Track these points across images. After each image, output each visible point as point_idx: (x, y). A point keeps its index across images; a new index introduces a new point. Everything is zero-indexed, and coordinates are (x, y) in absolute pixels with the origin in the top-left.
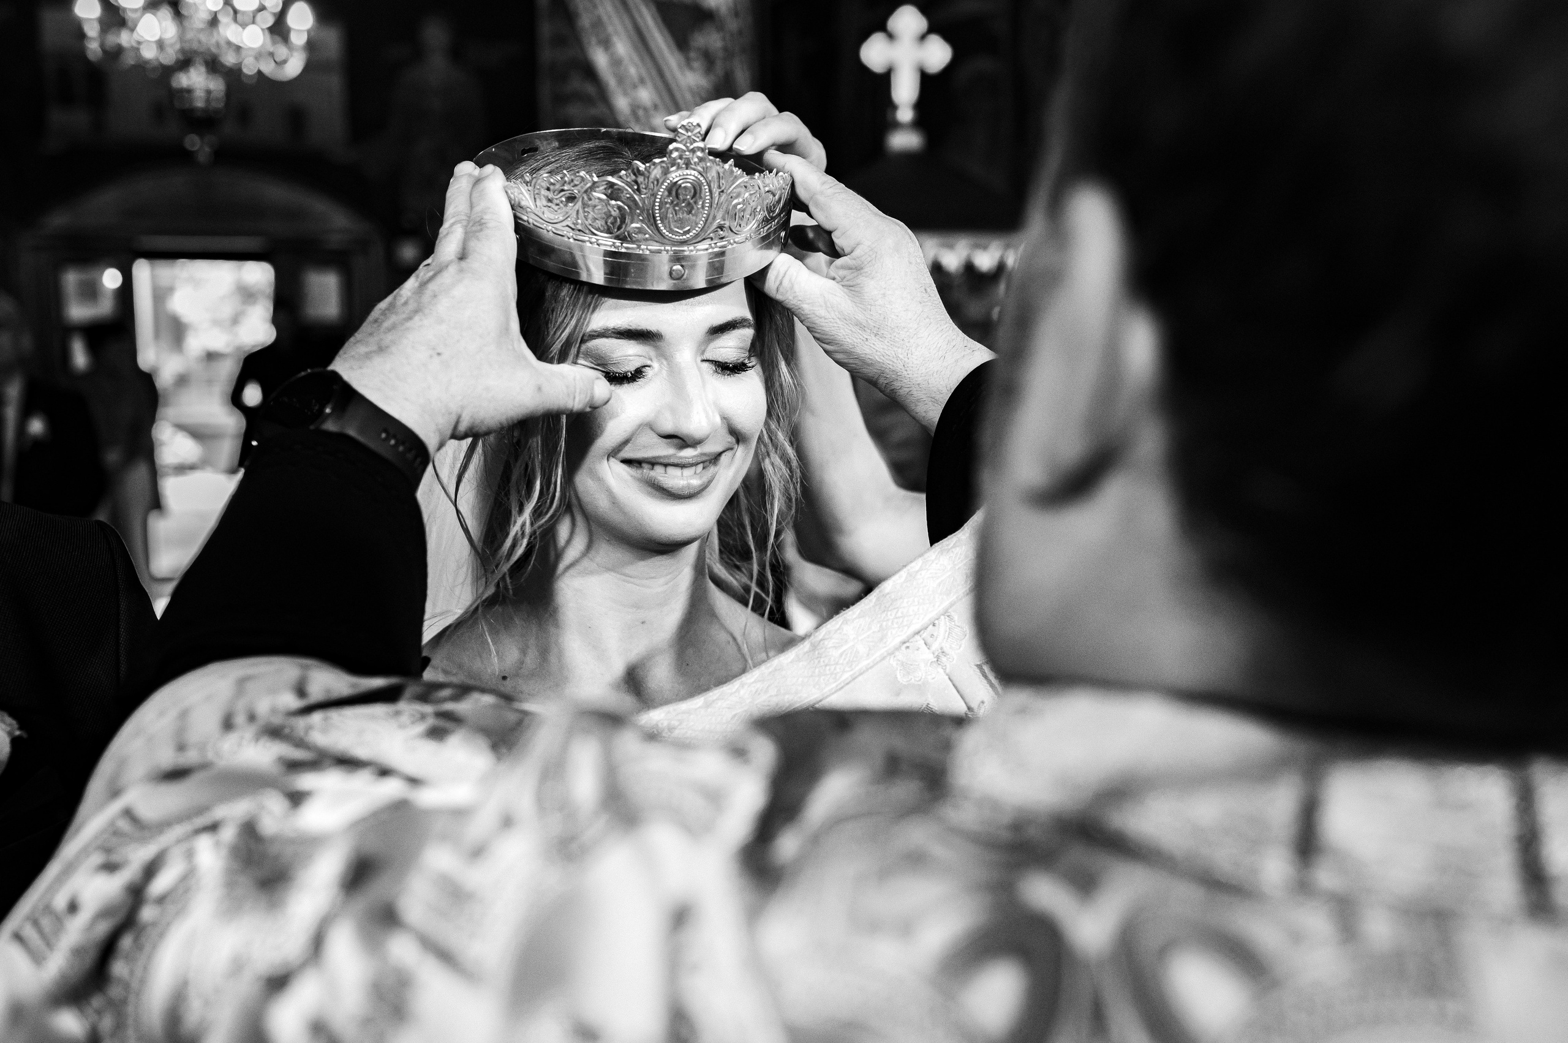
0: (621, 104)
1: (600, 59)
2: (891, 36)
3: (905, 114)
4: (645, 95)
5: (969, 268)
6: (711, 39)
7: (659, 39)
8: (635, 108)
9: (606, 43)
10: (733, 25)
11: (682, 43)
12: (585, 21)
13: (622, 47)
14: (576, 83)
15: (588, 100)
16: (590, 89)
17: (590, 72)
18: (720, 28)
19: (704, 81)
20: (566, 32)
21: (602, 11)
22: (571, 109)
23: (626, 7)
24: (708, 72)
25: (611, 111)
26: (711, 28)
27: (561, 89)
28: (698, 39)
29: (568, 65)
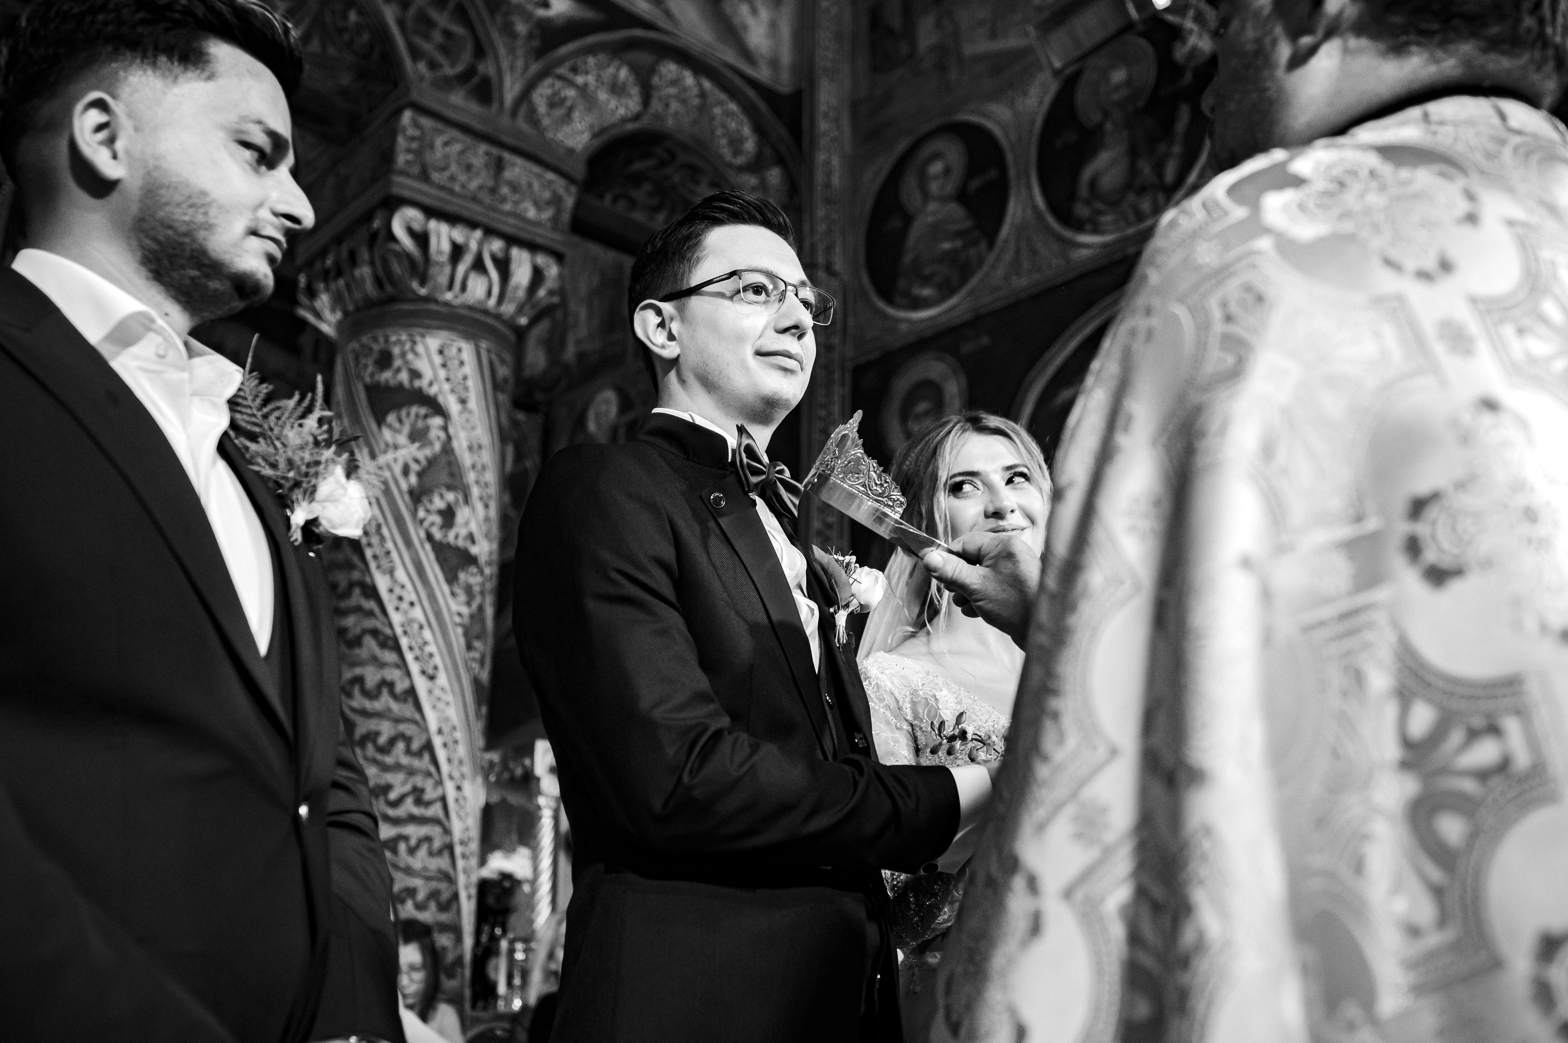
0: (396, 618)
1: (382, 583)
4: (417, 613)
6: (470, 577)
7: (434, 571)
8: (408, 623)
9: (391, 572)
10: (487, 571)
11: (451, 578)
12: (368, 553)
14: (357, 598)
15: (370, 614)
16: (371, 605)
17: (372, 592)
18: (482, 572)
19: (465, 610)
20: (355, 559)
21: (390, 545)
22: (350, 621)
23: (409, 543)
24: (468, 604)
25: (391, 625)
26: (474, 570)
27: (343, 604)
28: (462, 576)
29: (352, 585)
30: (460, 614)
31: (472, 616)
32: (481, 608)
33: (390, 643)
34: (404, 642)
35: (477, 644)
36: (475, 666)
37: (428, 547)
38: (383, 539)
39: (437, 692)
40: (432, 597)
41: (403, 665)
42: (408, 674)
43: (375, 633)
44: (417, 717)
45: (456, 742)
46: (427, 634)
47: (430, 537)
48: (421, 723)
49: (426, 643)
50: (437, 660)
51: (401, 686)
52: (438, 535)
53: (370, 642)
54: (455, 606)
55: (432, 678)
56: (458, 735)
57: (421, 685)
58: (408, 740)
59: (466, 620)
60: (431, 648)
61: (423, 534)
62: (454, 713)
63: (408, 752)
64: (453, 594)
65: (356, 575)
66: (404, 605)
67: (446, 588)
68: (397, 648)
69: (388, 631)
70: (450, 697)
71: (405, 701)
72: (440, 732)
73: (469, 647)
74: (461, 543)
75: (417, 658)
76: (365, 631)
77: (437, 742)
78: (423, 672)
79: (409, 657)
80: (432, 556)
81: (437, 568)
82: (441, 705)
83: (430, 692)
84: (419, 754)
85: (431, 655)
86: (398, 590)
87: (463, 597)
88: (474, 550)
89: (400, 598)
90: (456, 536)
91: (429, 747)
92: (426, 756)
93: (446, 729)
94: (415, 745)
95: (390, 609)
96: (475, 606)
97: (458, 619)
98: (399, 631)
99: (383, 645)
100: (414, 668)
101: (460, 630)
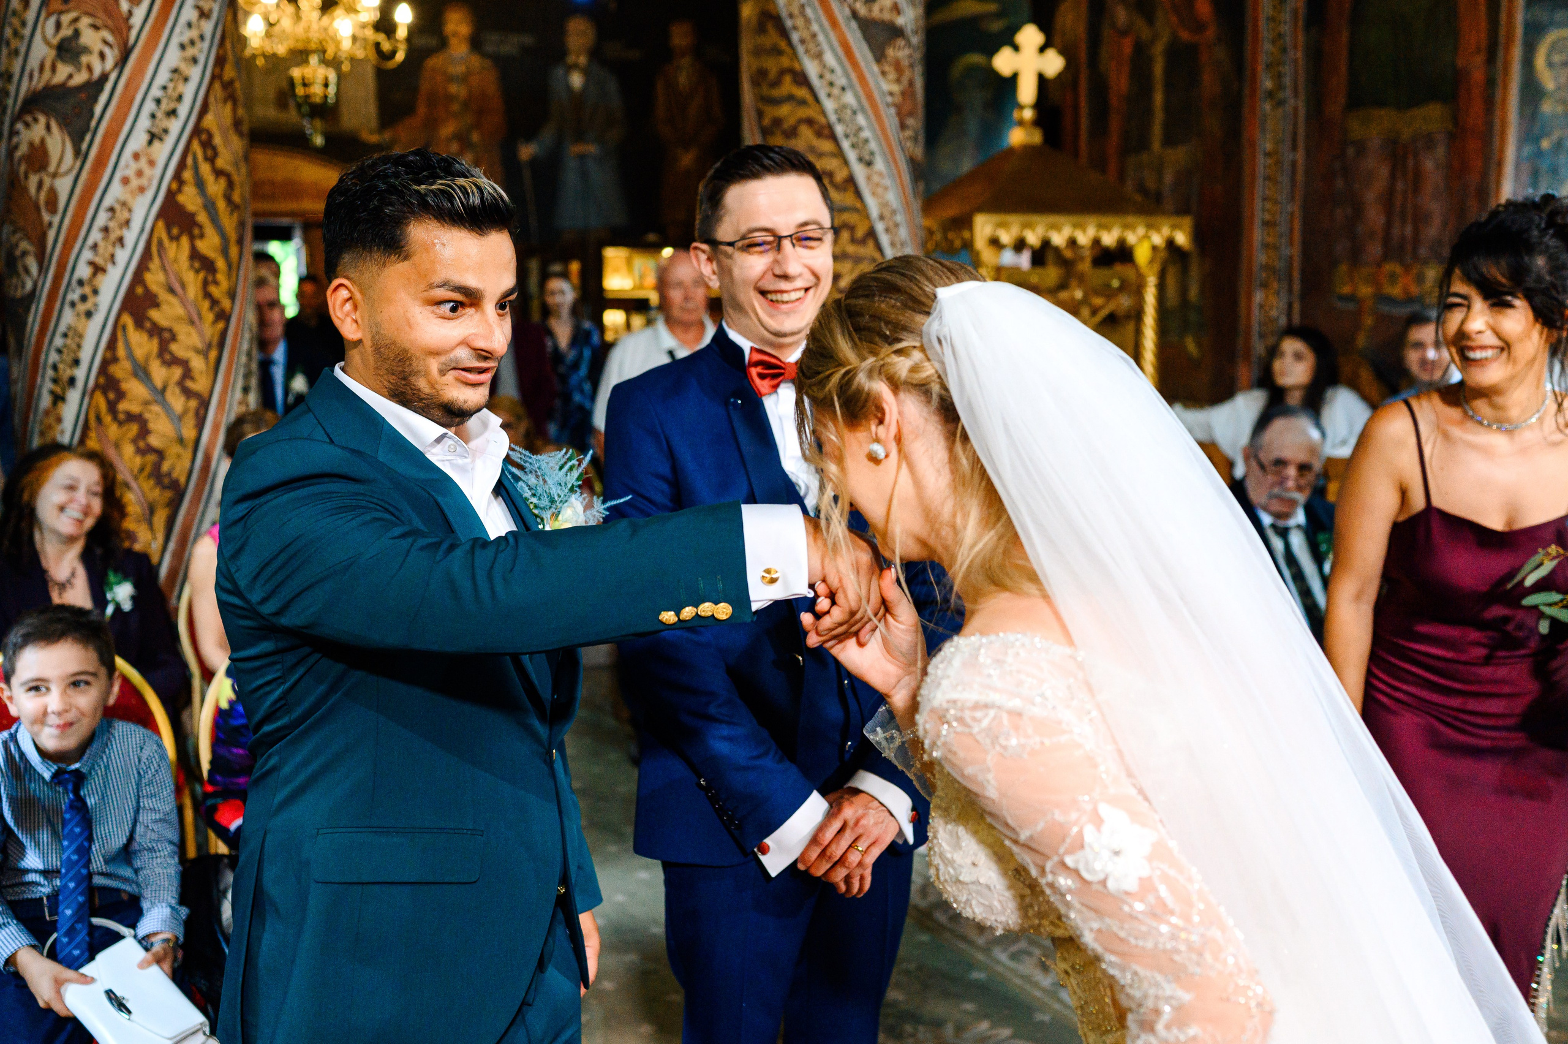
0: (829, 105)
1: (812, 69)
2: (1016, 48)
3: (1028, 114)
4: (849, 98)
5: (1097, 242)
6: (899, 52)
7: (862, 51)
8: (841, 109)
9: (819, 56)
10: (915, 40)
11: (879, 56)
12: (795, 37)
13: (830, 59)
14: (787, 86)
15: (803, 102)
16: (802, 92)
17: (802, 79)
18: (909, 44)
19: (896, 88)
20: (783, 44)
21: (815, 27)
22: (784, 110)
23: (834, 24)
24: (898, 81)
25: (823, 113)
26: (901, 42)
27: (776, 93)
28: (890, 52)
29: (782, 72)
30: (891, 94)
31: (903, 94)
32: (911, 83)
33: (826, 132)
34: (839, 130)
35: (910, 122)
36: (909, 144)
37: (854, 24)
38: (808, 21)
39: (876, 178)
40: (862, 79)
41: (840, 154)
42: (846, 162)
43: (810, 122)
44: (858, 205)
45: (897, 225)
46: (861, 120)
47: (855, 14)
48: (863, 211)
49: (860, 129)
50: (873, 145)
51: (840, 176)
52: (862, 11)
53: (806, 132)
54: (886, 86)
55: (869, 164)
56: (899, 218)
57: (859, 172)
58: (852, 229)
59: (898, 99)
60: (866, 134)
61: (847, 11)
62: (892, 198)
63: (853, 240)
64: (883, 73)
65: (785, 62)
66: (836, 91)
67: (875, 68)
68: (833, 137)
69: (823, 120)
70: (887, 182)
71: (845, 190)
72: (882, 217)
73: (903, 126)
74: (887, 16)
75: (853, 146)
76: (801, 121)
77: (880, 227)
78: (861, 159)
79: (846, 145)
80: (859, 34)
81: (865, 47)
82: (880, 191)
83: (869, 178)
84: (863, 242)
85: (866, 141)
86: (828, 76)
87: (892, 75)
88: (900, 21)
89: (831, 84)
90: (881, 10)
91: (872, 234)
92: (871, 243)
93: (887, 214)
94: (860, 233)
95: (822, 95)
96: (905, 80)
97: (889, 99)
98: (833, 118)
99: (819, 134)
100: (852, 155)
101: (893, 111)
